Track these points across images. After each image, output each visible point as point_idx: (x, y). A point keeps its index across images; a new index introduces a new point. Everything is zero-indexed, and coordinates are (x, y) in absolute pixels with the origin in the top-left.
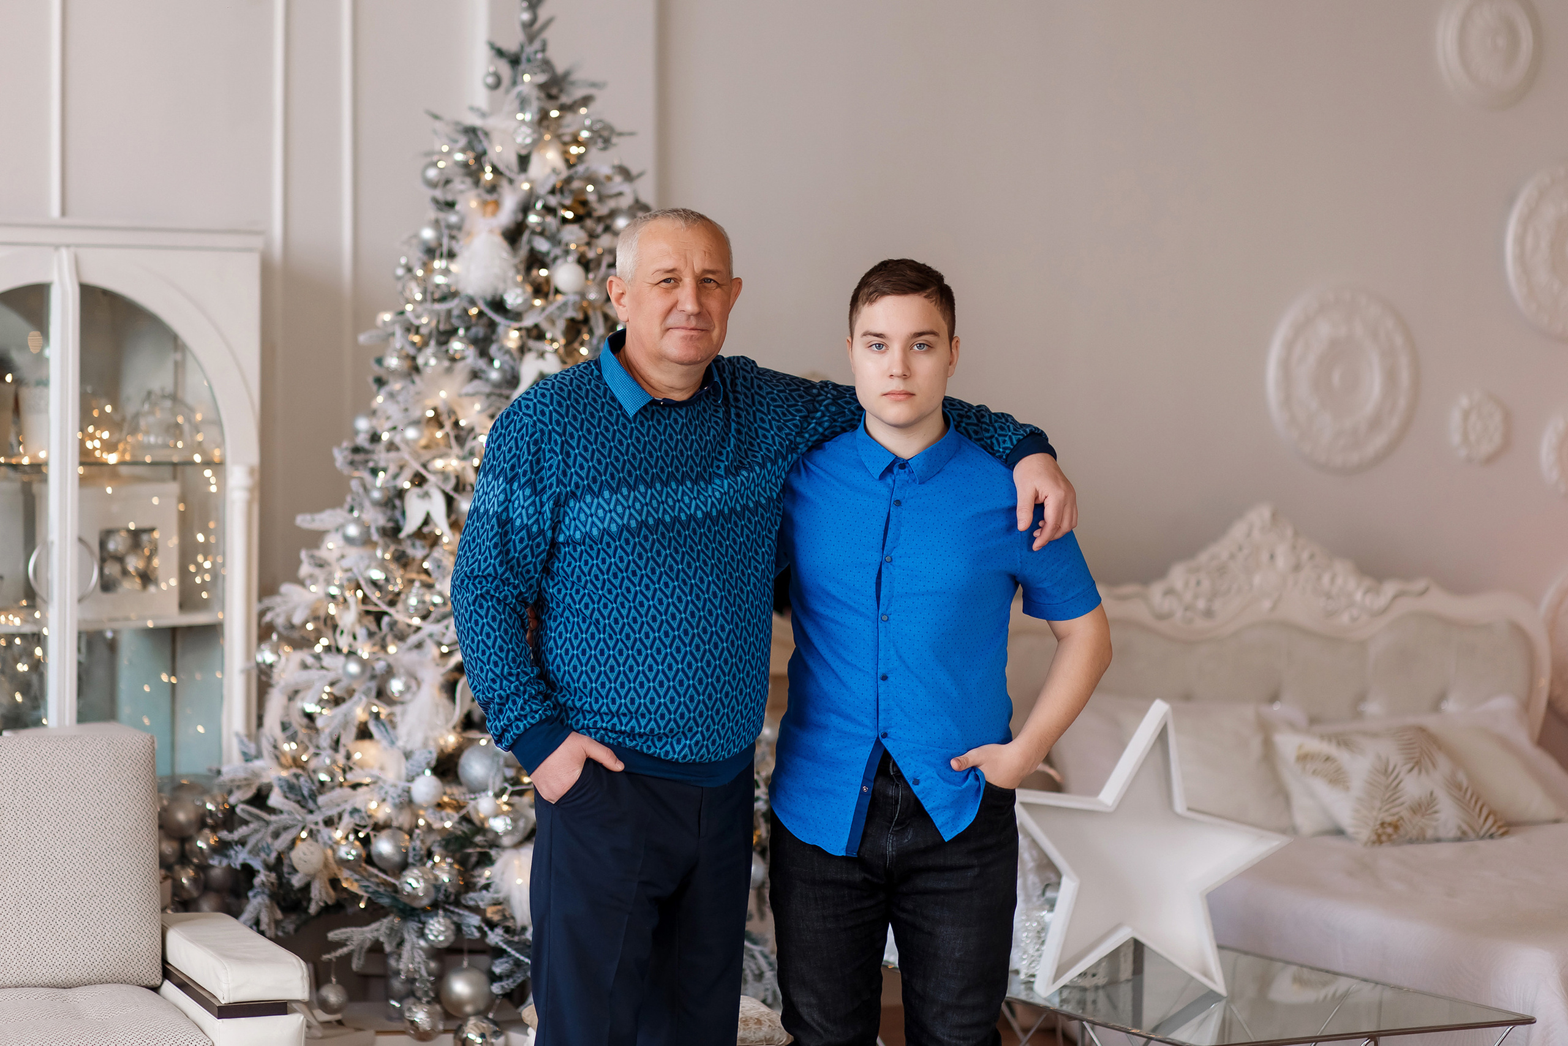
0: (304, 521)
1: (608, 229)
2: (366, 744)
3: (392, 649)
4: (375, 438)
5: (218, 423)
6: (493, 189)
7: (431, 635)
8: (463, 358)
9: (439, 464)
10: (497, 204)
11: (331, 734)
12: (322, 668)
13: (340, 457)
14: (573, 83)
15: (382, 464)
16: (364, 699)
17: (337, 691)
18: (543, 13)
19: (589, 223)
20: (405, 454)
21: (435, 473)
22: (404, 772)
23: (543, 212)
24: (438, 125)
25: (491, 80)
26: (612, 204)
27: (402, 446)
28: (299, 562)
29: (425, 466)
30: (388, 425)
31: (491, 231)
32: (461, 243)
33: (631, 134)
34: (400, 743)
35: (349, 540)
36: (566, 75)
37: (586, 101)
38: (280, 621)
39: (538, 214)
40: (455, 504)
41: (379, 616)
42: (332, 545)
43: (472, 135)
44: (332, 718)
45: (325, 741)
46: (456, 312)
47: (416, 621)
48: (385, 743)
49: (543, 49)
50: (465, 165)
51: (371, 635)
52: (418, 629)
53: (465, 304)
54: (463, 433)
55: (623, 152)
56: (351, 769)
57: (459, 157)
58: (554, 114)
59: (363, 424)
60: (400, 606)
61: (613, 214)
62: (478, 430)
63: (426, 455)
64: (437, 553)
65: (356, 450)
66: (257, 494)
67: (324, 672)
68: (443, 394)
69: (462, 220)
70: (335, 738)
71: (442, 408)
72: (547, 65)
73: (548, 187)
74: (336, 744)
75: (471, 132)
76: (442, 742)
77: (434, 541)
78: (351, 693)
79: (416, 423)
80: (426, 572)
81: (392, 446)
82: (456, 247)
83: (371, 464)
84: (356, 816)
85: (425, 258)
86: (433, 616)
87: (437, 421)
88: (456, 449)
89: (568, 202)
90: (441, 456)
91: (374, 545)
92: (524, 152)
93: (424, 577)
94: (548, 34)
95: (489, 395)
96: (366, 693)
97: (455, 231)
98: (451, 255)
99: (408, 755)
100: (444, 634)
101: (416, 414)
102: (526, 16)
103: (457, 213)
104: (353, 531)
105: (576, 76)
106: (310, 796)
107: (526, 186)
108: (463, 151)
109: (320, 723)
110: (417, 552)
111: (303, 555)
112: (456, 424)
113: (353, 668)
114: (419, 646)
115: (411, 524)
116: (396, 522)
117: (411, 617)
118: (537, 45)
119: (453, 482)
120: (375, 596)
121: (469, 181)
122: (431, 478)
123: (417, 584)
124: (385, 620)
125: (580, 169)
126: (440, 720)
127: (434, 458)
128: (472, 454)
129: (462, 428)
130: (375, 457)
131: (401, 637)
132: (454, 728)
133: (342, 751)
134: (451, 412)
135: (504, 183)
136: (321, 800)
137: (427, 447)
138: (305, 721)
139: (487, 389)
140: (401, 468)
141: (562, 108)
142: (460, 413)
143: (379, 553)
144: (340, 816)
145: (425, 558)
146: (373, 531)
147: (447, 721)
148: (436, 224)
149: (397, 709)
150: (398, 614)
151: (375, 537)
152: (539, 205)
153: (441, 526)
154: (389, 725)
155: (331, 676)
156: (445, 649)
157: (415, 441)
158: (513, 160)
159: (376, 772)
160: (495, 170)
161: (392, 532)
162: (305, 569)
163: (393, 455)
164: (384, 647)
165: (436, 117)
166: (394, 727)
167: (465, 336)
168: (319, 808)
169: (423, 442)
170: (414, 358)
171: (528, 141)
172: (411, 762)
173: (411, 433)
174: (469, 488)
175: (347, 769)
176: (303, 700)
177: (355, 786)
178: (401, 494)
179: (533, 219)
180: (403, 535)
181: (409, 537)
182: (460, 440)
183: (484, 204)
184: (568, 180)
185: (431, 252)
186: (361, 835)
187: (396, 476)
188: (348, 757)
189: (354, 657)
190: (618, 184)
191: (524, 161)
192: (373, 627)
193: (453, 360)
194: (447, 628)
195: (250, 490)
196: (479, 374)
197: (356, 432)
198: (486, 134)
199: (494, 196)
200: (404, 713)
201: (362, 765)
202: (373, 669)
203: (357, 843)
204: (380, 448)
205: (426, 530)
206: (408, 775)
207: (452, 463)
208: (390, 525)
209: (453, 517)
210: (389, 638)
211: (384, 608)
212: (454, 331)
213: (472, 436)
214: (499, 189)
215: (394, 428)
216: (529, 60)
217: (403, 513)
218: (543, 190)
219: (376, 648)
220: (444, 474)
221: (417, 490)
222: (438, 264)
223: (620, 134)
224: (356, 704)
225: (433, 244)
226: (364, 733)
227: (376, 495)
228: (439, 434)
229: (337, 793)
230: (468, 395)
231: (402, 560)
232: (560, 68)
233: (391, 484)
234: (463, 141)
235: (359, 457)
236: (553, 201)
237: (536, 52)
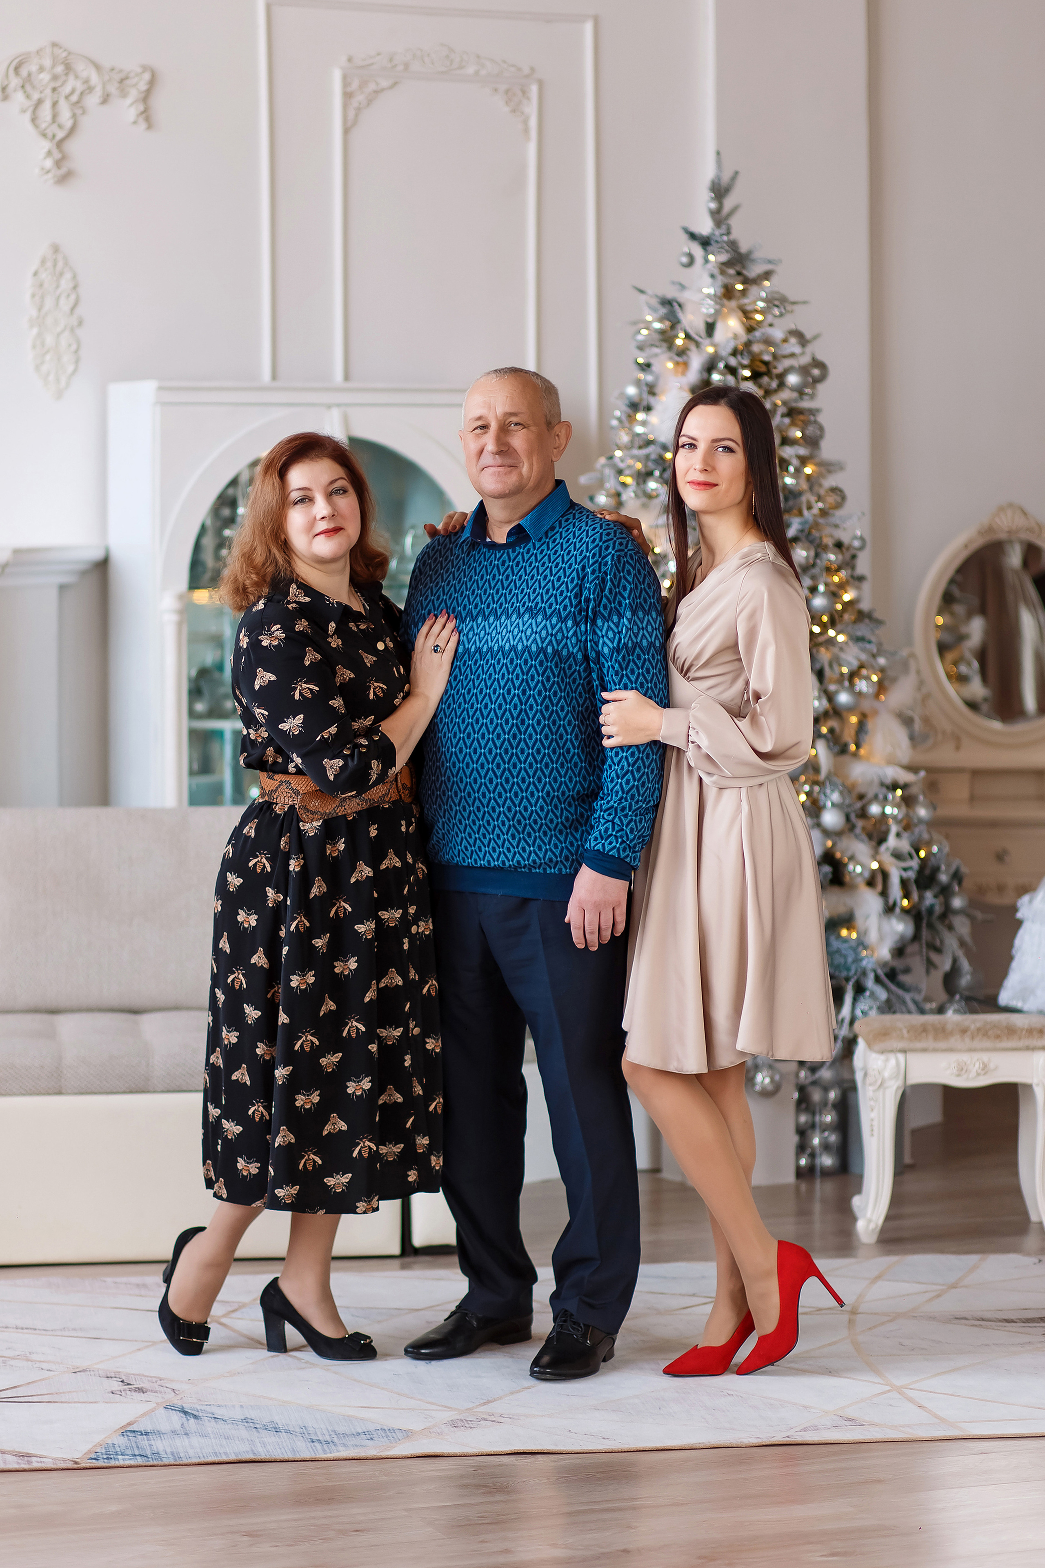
1: (782, 385)
6: (682, 352)
8: (657, 496)
10: (686, 365)
14: (753, 261)
18: (729, 203)
19: (765, 380)
23: (726, 371)
24: (643, 297)
25: (685, 260)
26: (787, 363)
31: (681, 388)
32: (657, 398)
33: (805, 303)
36: (750, 253)
37: (767, 275)
39: (721, 373)
43: (668, 306)
46: (653, 456)
49: (728, 233)
50: (662, 332)
53: (659, 450)
55: (798, 319)
57: (657, 325)
58: (739, 287)
61: (787, 371)
69: (657, 378)
72: (733, 245)
73: (729, 349)
75: (667, 303)
82: (652, 400)
85: (629, 410)
89: (746, 362)
92: (710, 320)
94: (734, 222)
97: (651, 390)
98: (648, 409)
102: (713, 205)
103: (651, 373)
105: (757, 255)
107: (711, 350)
108: (661, 320)
118: (723, 229)
121: (665, 345)
125: (757, 334)
135: (693, 347)
141: (746, 281)
148: (638, 383)
152: (721, 365)
158: (702, 327)
160: (688, 336)
165: (642, 291)
167: (661, 476)
170: (618, 495)
171: (712, 311)
179: (716, 377)
183: (677, 364)
184: (748, 344)
185: (634, 406)
190: (793, 346)
191: (710, 328)
193: (649, 496)
198: (680, 305)
199: (685, 358)
212: (650, 474)
214: (688, 352)
216: (717, 242)
218: (725, 352)
222: (640, 416)
223: (794, 303)
225: (636, 400)
232: (744, 248)
234: (663, 311)
236: (733, 362)
237: (722, 235)
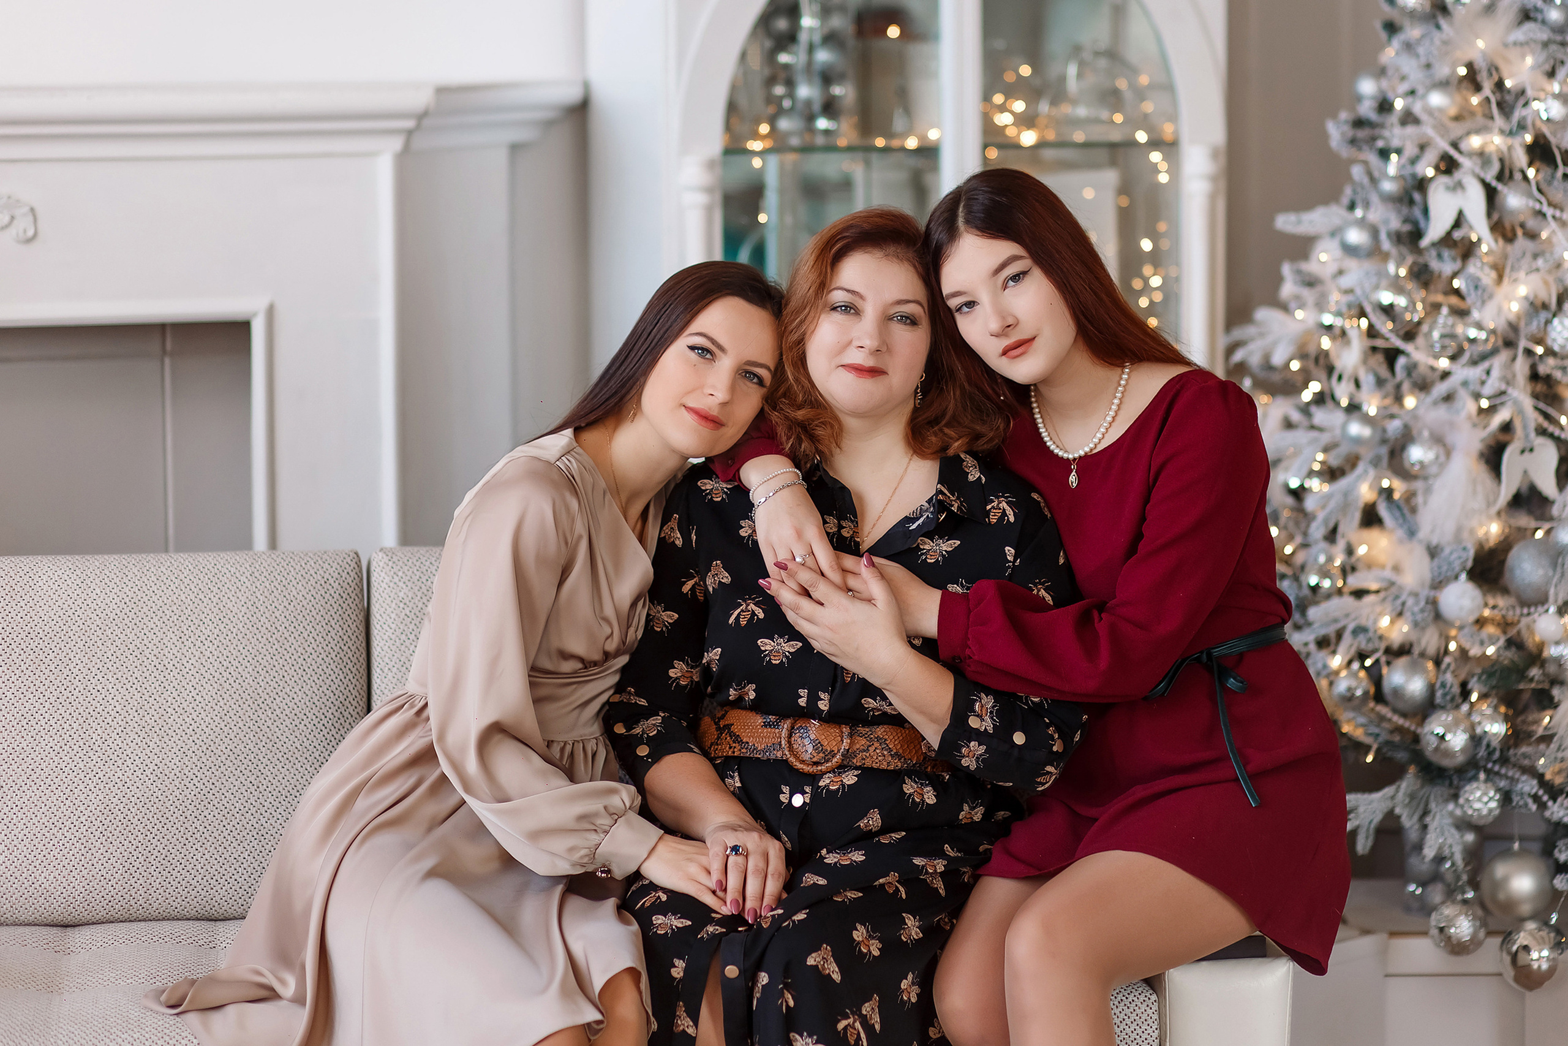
0: (1286, 222)
2: (1374, 534)
3: (1410, 402)
4: (1384, 106)
5: (1168, 87)
7: (1465, 384)
9: (1475, 142)
11: (1326, 521)
12: (1313, 427)
13: (1336, 132)
15: (1395, 143)
16: (1372, 473)
17: (1334, 461)
20: (1428, 130)
21: (1470, 154)
22: (1427, 576)
27: (1423, 117)
28: (1279, 280)
29: (1455, 145)
30: (1403, 87)
34: (1424, 533)
35: (1350, 250)
38: (1255, 361)
40: (1498, 200)
41: (1391, 356)
42: (1325, 257)
44: (1328, 497)
45: (1317, 530)
47: (1444, 363)
48: (1400, 533)
51: (1380, 382)
52: (1445, 375)
54: (1509, 98)
56: (1354, 569)
59: (1367, 87)
60: (1420, 340)
62: (1530, 93)
63: (1457, 130)
64: (1473, 268)
65: (1359, 123)
66: (1222, 185)
67: (1314, 434)
68: (1481, 44)
70: (1331, 525)
71: (1480, 64)
74: (1332, 536)
76: (1481, 533)
77: (1467, 250)
78: (1353, 461)
79: (1443, 85)
80: (1457, 292)
81: (1409, 118)
83: (1380, 144)
84: (1362, 638)
86: (1466, 357)
87: (1472, 80)
88: (1499, 121)
90: (1478, 131)
91: (1385, 257)
93: (1454, 300)
95: (1546, 45)
96: (1376, 462)
99: (1433, 552)
100: (1483, 383)
101: (1443, 71)
104: (1355, 236)
106: (1297, 606)
109: (1310, 504)
110: (1445, 266)
111: (1286, 269)
112: (1500, 85)
113: (1356, 429)
114: (1448, 398)
115: (1437, 228)
116: (1416, 223)
117: (1437, 357)
119: (1496, 167)
120: (1386, 327)
122: (1465, 162)
123: (1445, 310)
124: (1401, 361)
126: (1479, 503)
127: (1468, 133)
128: (1522, 127)
129: (1509, 91)
130: (1386, 133)
131: (1423, 386)
132: (1499, 513)
133: (1341, 544)
134: (1493, 68)
136: (1313, 613)
137: (1457, 118)
138: (1290, 501)
139: (1544, 35)
140: (1422, 147)
142: (1505, 72)
143: (1391, 268)
144: (1339, 635)
145: (1455, 275)
146: (1383, 236)
147: (1489, 505)
149: (1419, 485)
150: (1417, 353)
151: (1386, 245)
153: (1479, 228)
154: (1406, 509)
155: (1325, 438)
156: (1485, 404)
157: (1440, 110)
159: (1388, 574)
161: (1411, 237)
162: (1288, 289)
163: (1410, 130)
164: (1399, 399)
166: (1414, 510)
168: (1309, 624)
169: (1453, 111)
172: (1436, 560)
173: (1437, 99)
174: (1518, 176)
175: (1348, 568)
176: (1287, 469)
177: (1359, 594)
178: (1422, 185)
180: (1425, 242)
181: (1434, 245)
182: (1505, 108)
186: (1368, 663)
187: (1414, 161)
188: (1350, 551)
189: (1356, 415)
192: (1384, 372)
194: (1488, 373)
195: (1214, 179)
196: (1532, 15)
197: (1359, 98)
200: (1428, 491)
201: (1370, 564)
202: (1384, 431)
203: (1362, 674)
204: (1393, 119)
205: (1457, 235)
206: (1433, 580)
207: (1496, 141)
208: (1407, 228)
209: (1496, 216)
210: (1406, 386)
211: (1398, 343)
213: (1521, 102)
215: (1412, 93)
217: (1426, 211)
219: (1388, 401)
220: (1482, 155)
221: (1444, 180)
224: (1359, 478)
226: (1370, 518)
227: (1388, 186)
228: (1475, 100)
229: (1335, 602)
230: (1515, 44)
231: (1422, 275)
233: (1408, 171)
235: (1362, 134)
